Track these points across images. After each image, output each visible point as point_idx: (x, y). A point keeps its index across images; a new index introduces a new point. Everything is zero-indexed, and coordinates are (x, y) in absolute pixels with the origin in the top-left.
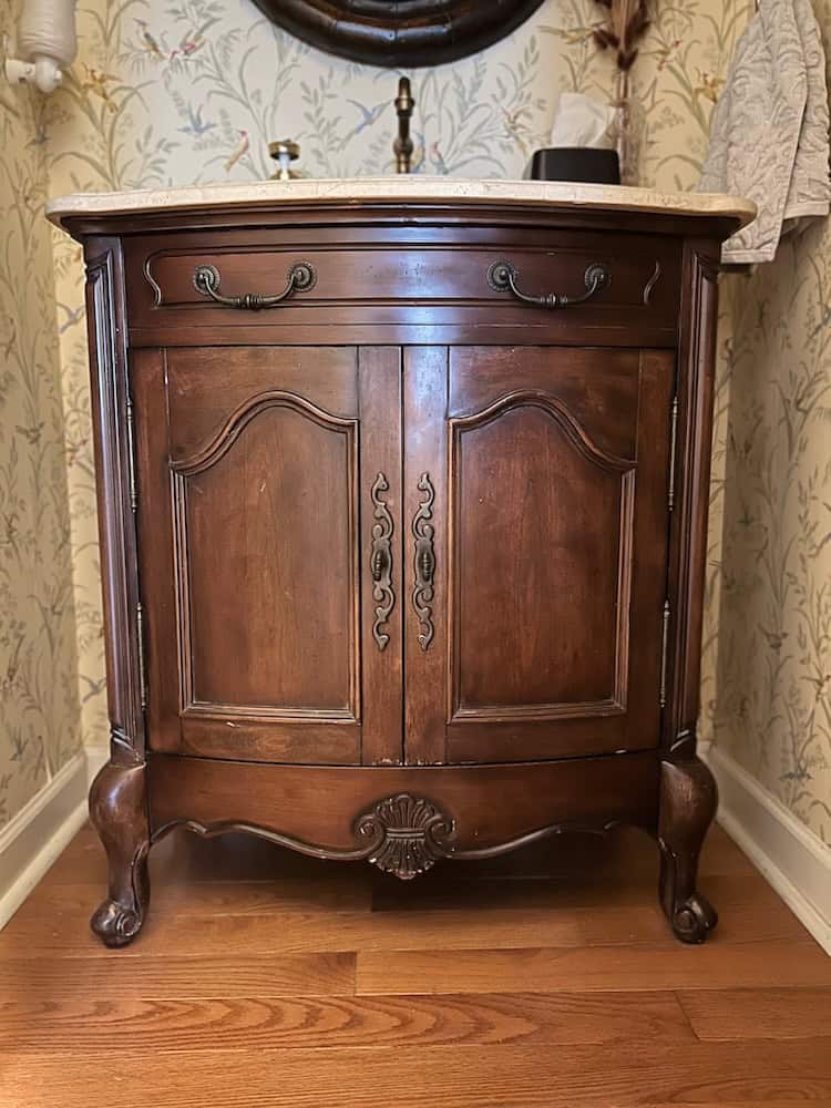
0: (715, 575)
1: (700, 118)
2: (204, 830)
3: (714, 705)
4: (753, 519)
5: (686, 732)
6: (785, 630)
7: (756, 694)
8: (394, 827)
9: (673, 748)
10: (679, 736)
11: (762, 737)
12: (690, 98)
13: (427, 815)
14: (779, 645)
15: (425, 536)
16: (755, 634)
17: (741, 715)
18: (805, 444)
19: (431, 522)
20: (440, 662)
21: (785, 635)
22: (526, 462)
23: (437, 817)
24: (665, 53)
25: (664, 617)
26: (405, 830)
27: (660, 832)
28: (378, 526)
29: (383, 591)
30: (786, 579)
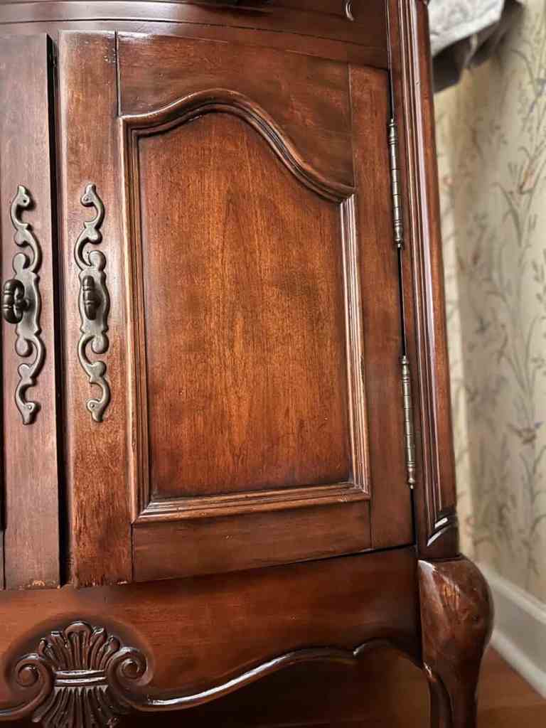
0: (458, 391)
3: (472, 521)
4: (489, 324)
5: (445, 520)
6: (537, 420)
7: (513, 499)
8: (67, 669)
9: (430, 541)
10: (437, 525)
11: (526, 544)
13: (109, 649)
14: (534, 437)
15: (91, 264)
16: (505, 437)
17: (501, 525)
18: (535, 223)
19: (101, 247)
20: (120, 437)
21: (538, 425)
22: (223, 178)
23: (124, 650)
25: (402, 375)
26: (80, 673)
27: (424, 658)
28: (22, 256)
29: (29, 342)
30: (532, 366)
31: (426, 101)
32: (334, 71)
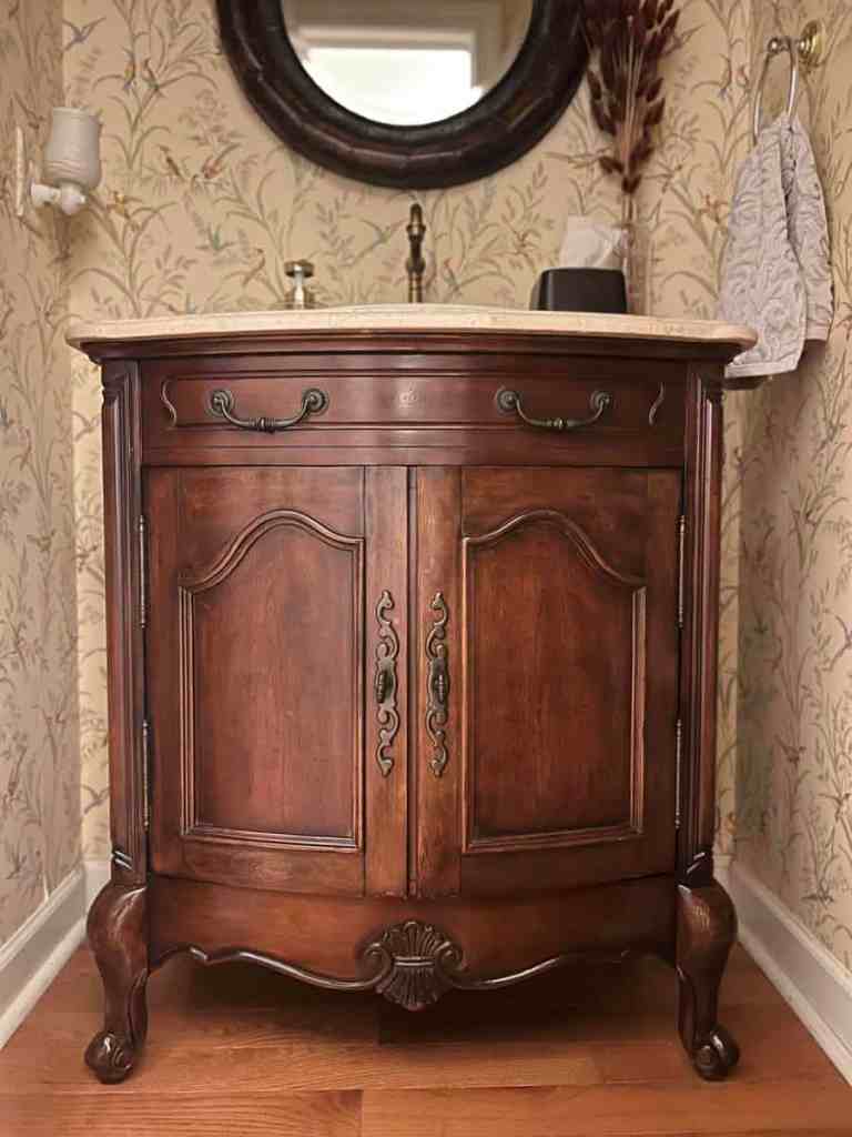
1: (704, 238)
2: (205, 957)
3: (735, 817)
4: (766, 628)
5: (703, 854)
6: (802, 743)
7: (775, 810)
8: (403, 955)
9: (689, 870)
10: (695, 858)
11: (783, 854)
12: (693, 218)
13: (436, 943)
14: (797, 759)
15: (438, 655)
16: (773, 748)
17: (762, 830)
18: (816, 557)
19: (445, 641)
20: (455, 788)
21: (802, 749)
22: (540, 580)
23: (447, 944)
24: (669, 176)
25: (676, 736)
26: (413, 958)
27: (678, 960)
28: (383, 646)
29: (388, 713)
30: (801, 691)
31: (715, 497)
32: (636, 478)
